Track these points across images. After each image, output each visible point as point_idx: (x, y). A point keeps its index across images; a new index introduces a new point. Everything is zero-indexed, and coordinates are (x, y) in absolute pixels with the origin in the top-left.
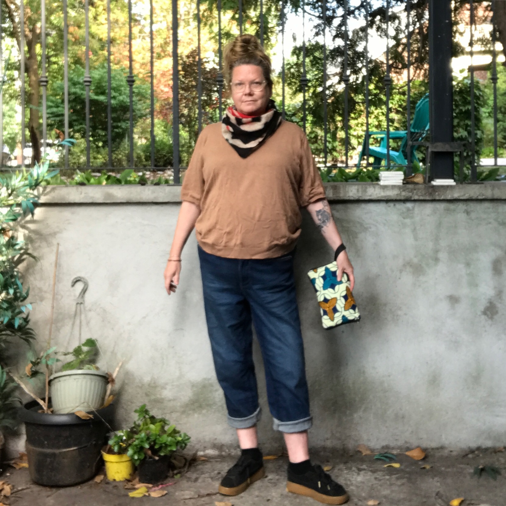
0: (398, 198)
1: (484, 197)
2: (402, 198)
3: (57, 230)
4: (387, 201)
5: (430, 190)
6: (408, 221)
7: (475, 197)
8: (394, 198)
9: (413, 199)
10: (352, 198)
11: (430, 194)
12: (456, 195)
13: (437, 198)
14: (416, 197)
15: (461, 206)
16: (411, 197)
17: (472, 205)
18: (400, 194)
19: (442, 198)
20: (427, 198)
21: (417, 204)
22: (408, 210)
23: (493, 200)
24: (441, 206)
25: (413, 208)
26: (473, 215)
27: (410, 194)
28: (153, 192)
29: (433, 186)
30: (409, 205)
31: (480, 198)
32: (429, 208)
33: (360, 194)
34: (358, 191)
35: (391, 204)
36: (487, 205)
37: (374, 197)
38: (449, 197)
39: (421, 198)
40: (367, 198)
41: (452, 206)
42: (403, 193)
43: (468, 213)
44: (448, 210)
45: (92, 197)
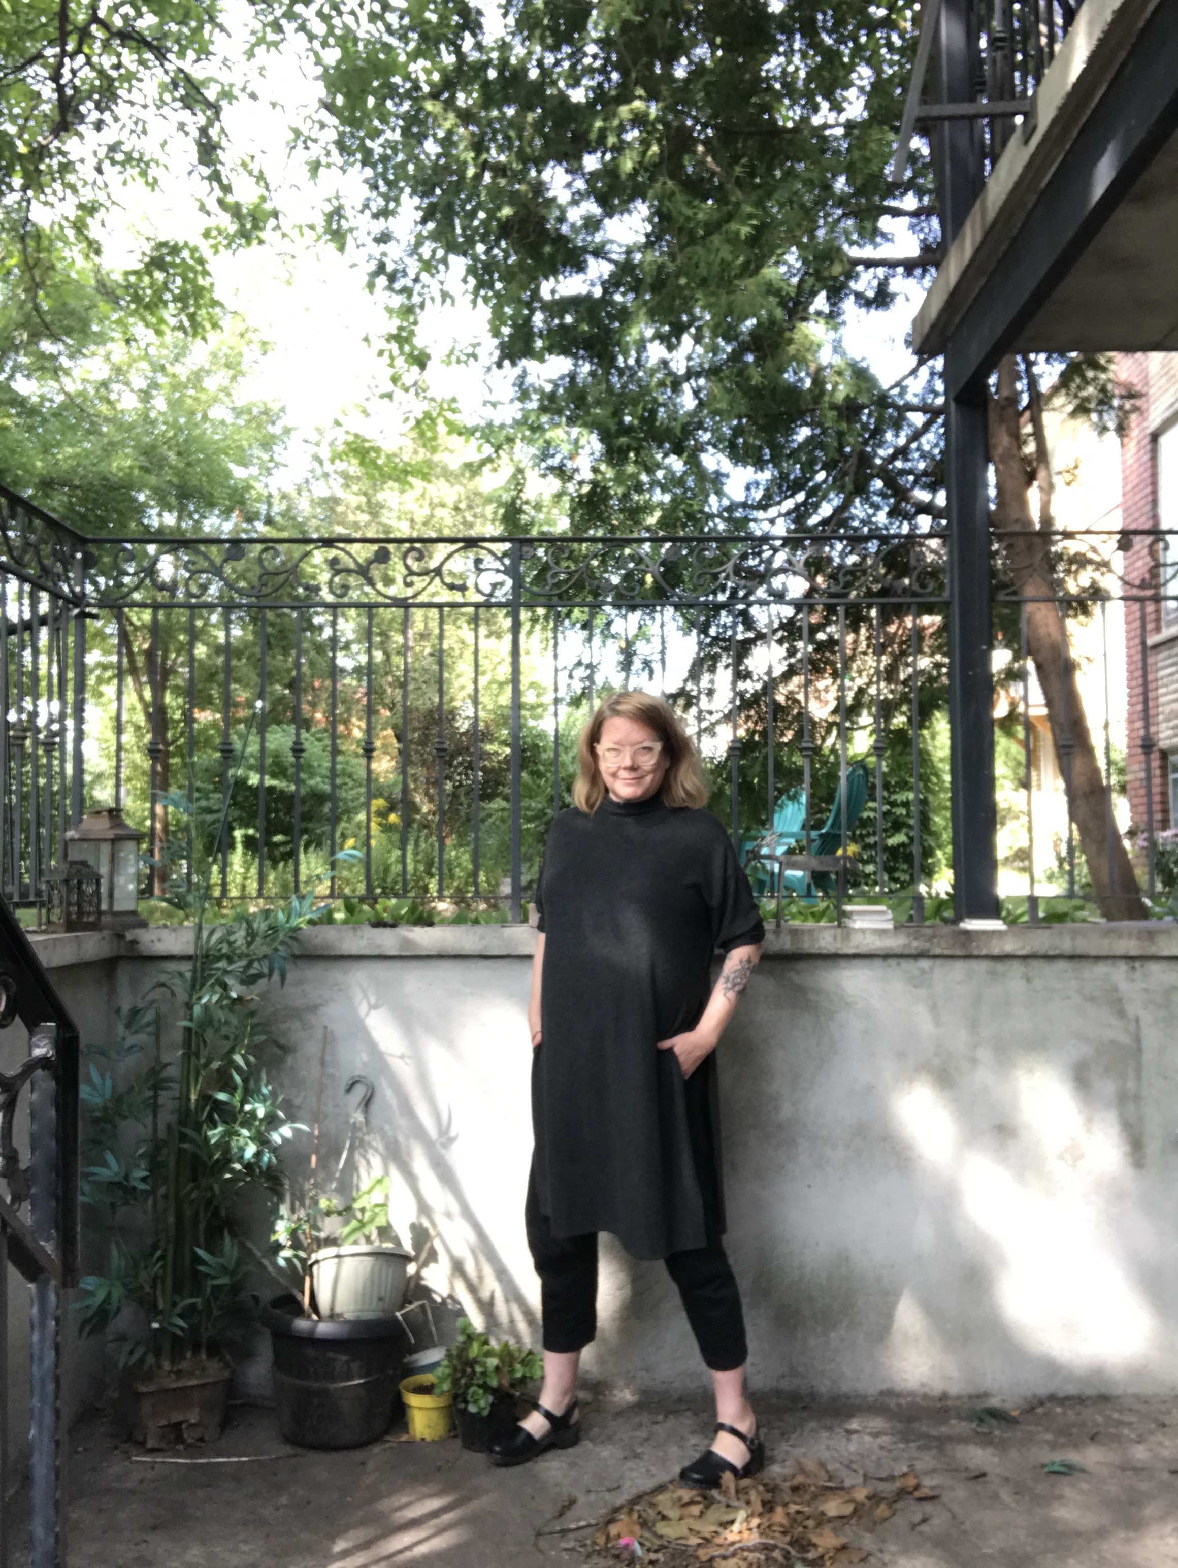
0: (906, 952)
1: (1057, 952)
2: (914, 952)
3: (319, 1001)
4: (886, 956)
5: (963, 938)
6: (922, 992)
7: (1042, 951)
8: (898, 951)
9: (931, 953)
10: (824, 951)
11: (963, 945)
12: (1009, 946)
13: (975, 952)
14: (938, 951)
15: (1016, 968)
17: (1035, 964)
18: (909, 945)
19: (984, 952)
20: (958, 952)
21: (939, 962)
22: (923, 972)
23: (1072, 957)
24: (981, 967)
25: (932, 969)
26: (1038, 983)
27: (928, 945)
28: (482, 938)
29: (967, 933)
30: (925, 964)
31: (1051, 952)
32: (959, 969)
33: (838, 945)
34: (835, 938)
35: (893, 962)
36: (1062, 964)
37: (862, 950)
38: (996, 951)
39: (947, 952)
40: (852, 951)
41: (1000, 967)
42: (915, 944)
43: (1028, 980)
44: (992, 973)
45: (380, 946)
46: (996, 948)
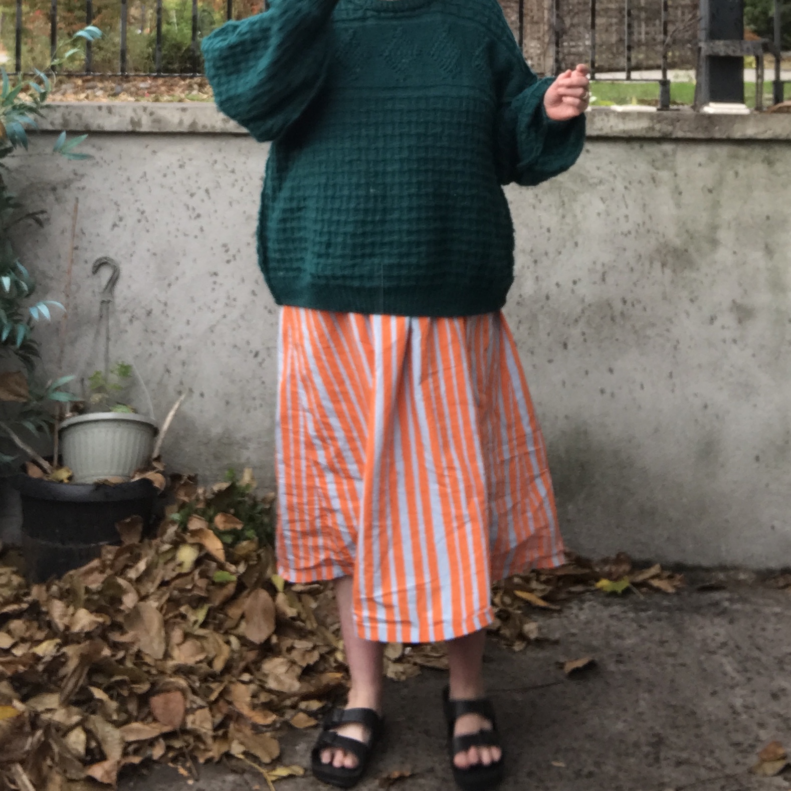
0: (649, 135)
2: (657, 134)
4: (628, 139)
5: (705, 122)
6: (664, 175)
7: (784, 135)
8: (638, 134)
9: (674, 136)
11: (706, 129)
12: (750, 131)
13: (717, 135)
14: (680, 134)
15: (759, 152)
16: (671, 134)
17: (777, 150)
18: (652, 129)
19: (726, 136)
20: (701, 136)
21: (681, 145)
22: (665, 155)
24: (723, 151)
25: (674, 153)
26: (779, 167)
27: (670, 128)
29: (711, 118)
30: (668, 147)
32: (700, 153)
35: (637, 146)
37: (606, 131)
38: (738, 135)
39: (689, 135)
41: (743, 151)
43: (770, 163)
44: (733, 157)
46: (738, 133)
